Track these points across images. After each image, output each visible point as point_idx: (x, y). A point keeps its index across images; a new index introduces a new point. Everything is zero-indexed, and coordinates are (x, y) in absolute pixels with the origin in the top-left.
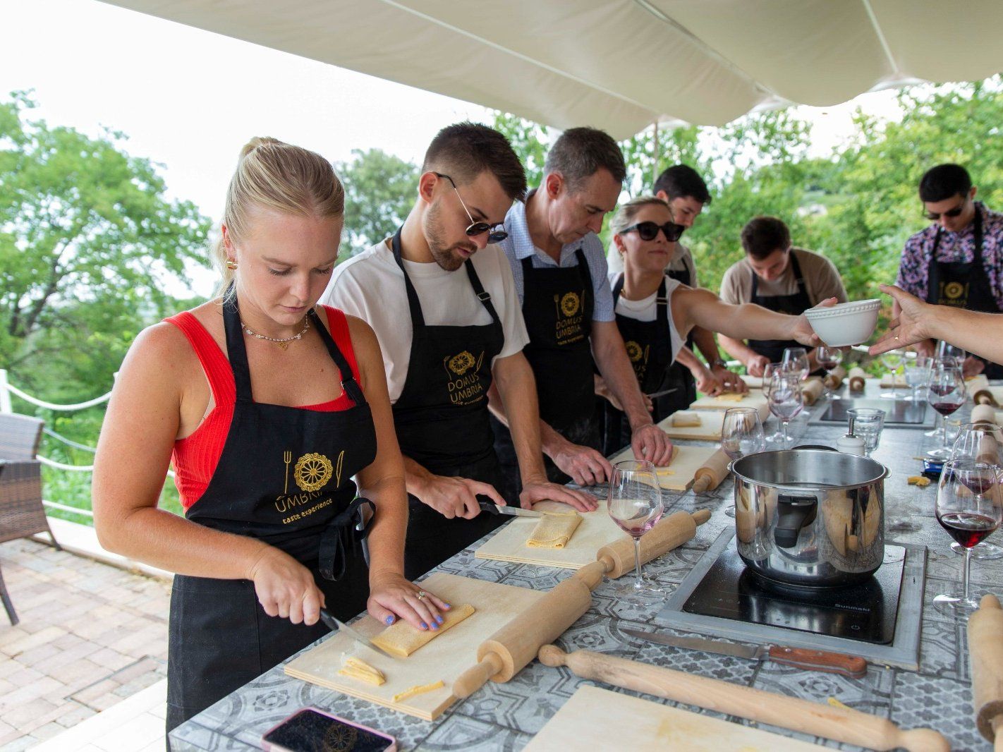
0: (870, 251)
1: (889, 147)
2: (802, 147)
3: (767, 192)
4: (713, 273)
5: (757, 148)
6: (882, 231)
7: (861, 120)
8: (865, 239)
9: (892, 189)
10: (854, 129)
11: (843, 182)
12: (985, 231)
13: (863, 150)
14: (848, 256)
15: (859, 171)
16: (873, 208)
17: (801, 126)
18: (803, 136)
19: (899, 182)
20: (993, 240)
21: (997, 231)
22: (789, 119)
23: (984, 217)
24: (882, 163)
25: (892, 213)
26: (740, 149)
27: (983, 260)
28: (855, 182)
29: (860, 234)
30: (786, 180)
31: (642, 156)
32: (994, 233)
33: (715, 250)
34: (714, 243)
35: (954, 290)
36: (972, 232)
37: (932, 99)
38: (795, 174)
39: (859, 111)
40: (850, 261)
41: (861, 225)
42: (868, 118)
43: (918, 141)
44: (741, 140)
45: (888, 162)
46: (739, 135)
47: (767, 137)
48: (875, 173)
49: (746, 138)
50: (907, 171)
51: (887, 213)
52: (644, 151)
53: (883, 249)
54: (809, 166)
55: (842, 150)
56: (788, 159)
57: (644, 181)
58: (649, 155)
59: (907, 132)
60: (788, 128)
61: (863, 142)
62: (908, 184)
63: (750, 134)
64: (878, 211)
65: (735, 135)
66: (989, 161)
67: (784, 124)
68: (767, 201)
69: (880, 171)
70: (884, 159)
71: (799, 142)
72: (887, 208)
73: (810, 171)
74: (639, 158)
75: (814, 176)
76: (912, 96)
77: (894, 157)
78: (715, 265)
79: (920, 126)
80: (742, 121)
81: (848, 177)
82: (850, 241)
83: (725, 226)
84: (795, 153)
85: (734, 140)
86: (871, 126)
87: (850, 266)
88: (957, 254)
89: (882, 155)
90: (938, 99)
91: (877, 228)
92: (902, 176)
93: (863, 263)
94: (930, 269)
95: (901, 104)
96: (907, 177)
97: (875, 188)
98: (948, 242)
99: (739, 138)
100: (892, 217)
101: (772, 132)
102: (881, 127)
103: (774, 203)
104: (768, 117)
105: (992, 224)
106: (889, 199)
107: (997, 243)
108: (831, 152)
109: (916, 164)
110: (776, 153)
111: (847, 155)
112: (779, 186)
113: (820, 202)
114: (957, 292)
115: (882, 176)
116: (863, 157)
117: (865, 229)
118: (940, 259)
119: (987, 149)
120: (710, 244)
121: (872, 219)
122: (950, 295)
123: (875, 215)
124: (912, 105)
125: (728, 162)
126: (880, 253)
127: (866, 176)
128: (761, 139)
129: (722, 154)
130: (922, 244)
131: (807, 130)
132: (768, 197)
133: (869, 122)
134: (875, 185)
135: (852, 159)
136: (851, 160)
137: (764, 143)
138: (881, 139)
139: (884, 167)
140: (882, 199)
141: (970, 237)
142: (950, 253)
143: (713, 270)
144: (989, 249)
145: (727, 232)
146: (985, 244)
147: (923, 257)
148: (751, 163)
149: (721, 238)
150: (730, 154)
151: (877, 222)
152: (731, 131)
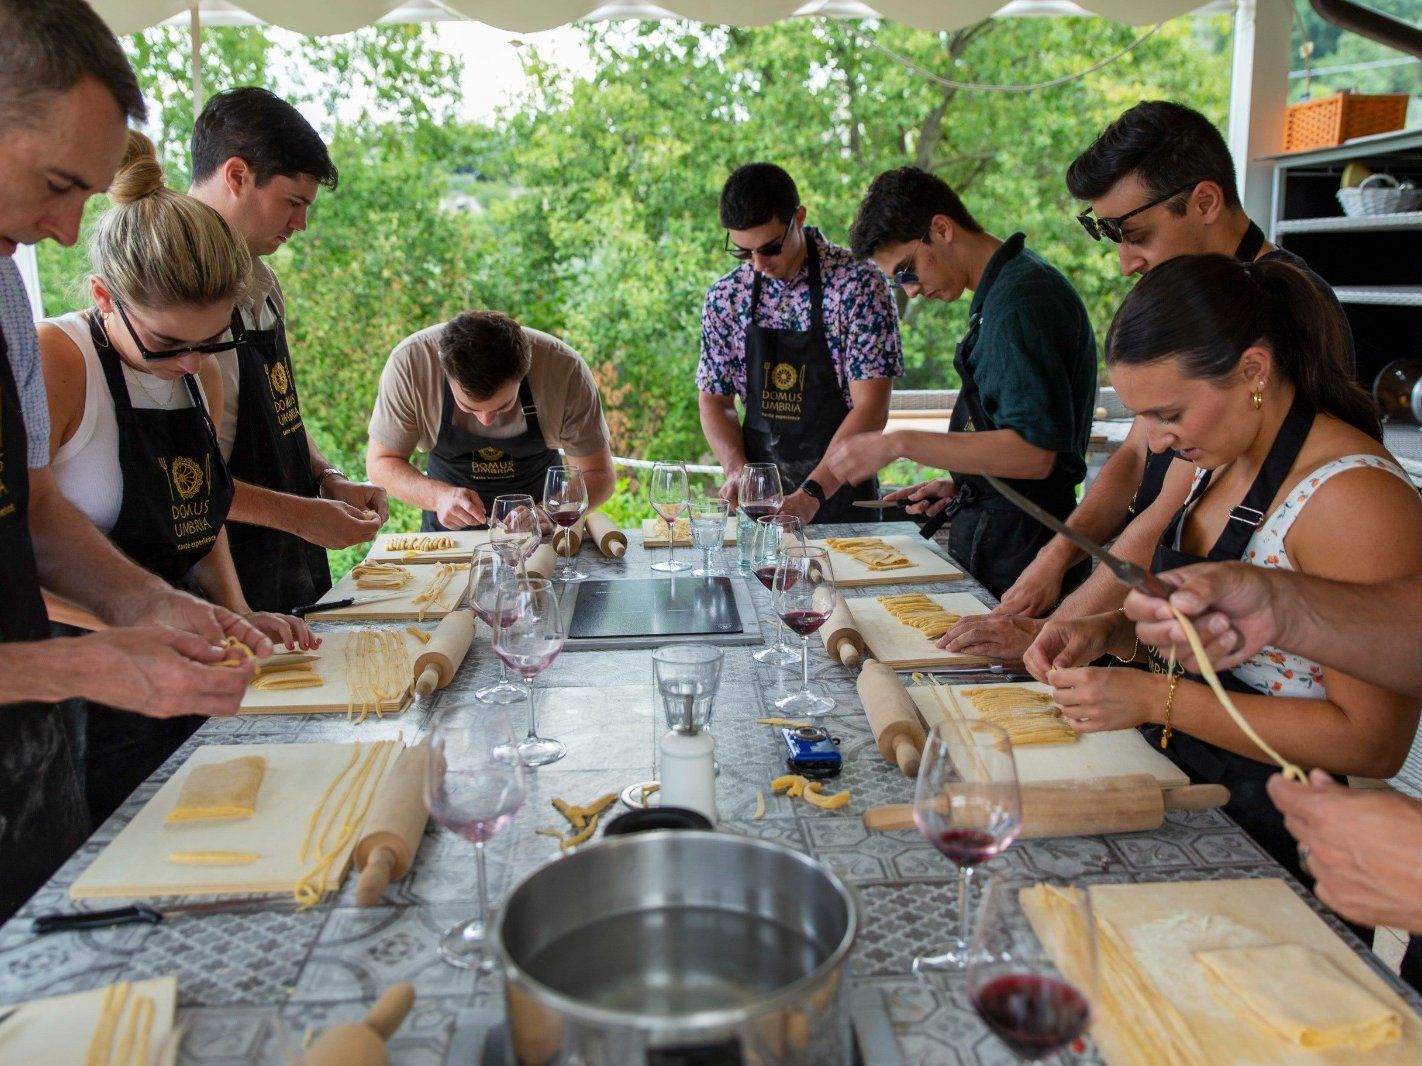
0: (556, 281)
1: (580, 118)
2: (447, 99)
3: (394, 169)
4: (307, 304)
5: (373, 91)
6: (571, 251)
7: (537, 70)
8: (549, 260)
9: (586, 185)
10: (526, 84)
11: (514, 167)
12: (824, 280)
13: (542, 119)
14: (525, 286)
15: (537, 152)
16: (560, 212)
17: (445, 64)
18: (447, 82)
19: (597, 176)
20: (837, 297)
21: (842, 282)
22: (425, 48)
23: (823, 255)
24: (569, 143)
25: (588, 222)
26: (344, 88)
27: (825, 329)
28: (532, 168)
29: (539, 253)
30: (424, 152)
31: (162, 76)
32: (837, 284)
33: (309, 261)
34: (308, 250)
35: (784, 377)
36: (806, 281)
37: (636, 53)
38: (437, 144)
39: (534, 56)
40: (528, 292)
41: (542, 238)
42: (547, 67)
43: (620, 116)
44: (347, 74)
45: (579, 141)
46: (342, 64)
47: (388, 74)
48: (560, 158)
49: (355, 71)
50: (606, 157)
51: (581, 222)
52: (167, 68)
53: (574, 278)
54: (459, 133)
55: (510, 114)
56: (424, 116)
57: (167, 123)
58: (178, 76)
59: (604, 98)
60: (424, 63)
61: (541, 104)
62: (607, 179)
63: (361, 64)
64: (566, 219)
65: (336, 64)
66: (715, 158)
67: (417, 54)
68: (395, 185)
69: (569, 156)
70: (572, 136)
71: (442, 91)
72: (580, 216)
73: (462, 142)
74: (154, 78)
75: (467, 151)
76: (609, 43)
77: (589, 134)
78: (310, 287)
79: (622, 92)
80: (347, 40)
81: (521, 159)
82: (528, 262)
83: (324, 221)
84: (438, 109)
85: (334, 71)
86: (552, 82)
87: (528, 303)
88: (786, 316)
89: (569, 130)
90: (645, 54)
91: (566, 245)
92: (600, 165)
93: (547, 298)
94: (747, 340)
95: (593, 53)
96: (607, 169)
97: (561, 183)
98: (772, 296)
99: (342, 69)
100: (587, 228)
101: (399, 67)
102: (566, 86)
103: (406, 189)
104: (393, 39)
105: (835, 268)
106: (583, 200)
107: (841, 301)
108: (494, 116)
109: (619, 151)
110: (406, 103)
111: (518, 124)
112: (411, 159)
113: (470, 193)
114: (789, 378)
115: (571, 163)
116: (543, 129)
117: (550, 246)
118: (763, 324)
119: (712, 138)
120: (299, 251)
121: (560, 230)
122: (779, 385)
123: (563, 224)
124: (607, 55)
125: (324, 110)
126: (568, 284)
127: (549, 162)
128: (379, 75)
129: (314, 92)
130: (732, 297)
131: (454, 71)
132: (397, 178)
133: (549, 74)
134: (560, 176)
135: (526, 131)
136: (524, 133)
137: (386, 83)
138: (567, 105)
139: (573, 149)
140: (571, 201)
141: (804, 289)
142: (776, 314)
143: (309, 298)
144: (831, 311)
145: (327, 232)
146: (826, 301)
147: (737, 320)
148: (364, 115)
149: (317, 243)
150: (327, 95)
151: (567, 235)
152: (328, 55)
